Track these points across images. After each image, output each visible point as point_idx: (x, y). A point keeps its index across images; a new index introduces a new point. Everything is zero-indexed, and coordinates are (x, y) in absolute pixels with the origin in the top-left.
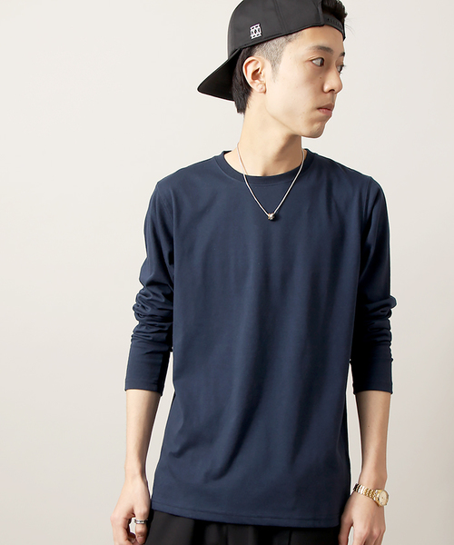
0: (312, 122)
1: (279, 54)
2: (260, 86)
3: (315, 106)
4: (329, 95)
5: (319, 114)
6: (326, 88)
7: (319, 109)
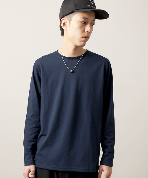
0: (81, 41)
1: (71, 18)
2: (65, 28)
3: (82, 36)
4: (87, 33)
5: (83, 39)
6: (86, 31)
7: (83, 37)
